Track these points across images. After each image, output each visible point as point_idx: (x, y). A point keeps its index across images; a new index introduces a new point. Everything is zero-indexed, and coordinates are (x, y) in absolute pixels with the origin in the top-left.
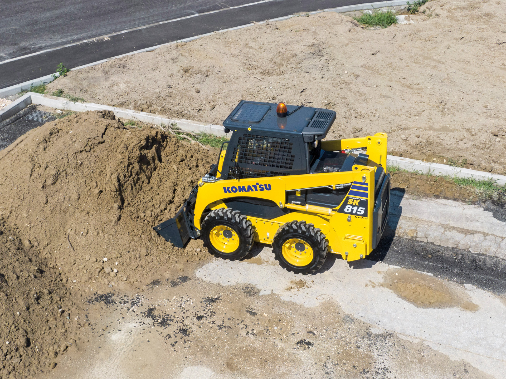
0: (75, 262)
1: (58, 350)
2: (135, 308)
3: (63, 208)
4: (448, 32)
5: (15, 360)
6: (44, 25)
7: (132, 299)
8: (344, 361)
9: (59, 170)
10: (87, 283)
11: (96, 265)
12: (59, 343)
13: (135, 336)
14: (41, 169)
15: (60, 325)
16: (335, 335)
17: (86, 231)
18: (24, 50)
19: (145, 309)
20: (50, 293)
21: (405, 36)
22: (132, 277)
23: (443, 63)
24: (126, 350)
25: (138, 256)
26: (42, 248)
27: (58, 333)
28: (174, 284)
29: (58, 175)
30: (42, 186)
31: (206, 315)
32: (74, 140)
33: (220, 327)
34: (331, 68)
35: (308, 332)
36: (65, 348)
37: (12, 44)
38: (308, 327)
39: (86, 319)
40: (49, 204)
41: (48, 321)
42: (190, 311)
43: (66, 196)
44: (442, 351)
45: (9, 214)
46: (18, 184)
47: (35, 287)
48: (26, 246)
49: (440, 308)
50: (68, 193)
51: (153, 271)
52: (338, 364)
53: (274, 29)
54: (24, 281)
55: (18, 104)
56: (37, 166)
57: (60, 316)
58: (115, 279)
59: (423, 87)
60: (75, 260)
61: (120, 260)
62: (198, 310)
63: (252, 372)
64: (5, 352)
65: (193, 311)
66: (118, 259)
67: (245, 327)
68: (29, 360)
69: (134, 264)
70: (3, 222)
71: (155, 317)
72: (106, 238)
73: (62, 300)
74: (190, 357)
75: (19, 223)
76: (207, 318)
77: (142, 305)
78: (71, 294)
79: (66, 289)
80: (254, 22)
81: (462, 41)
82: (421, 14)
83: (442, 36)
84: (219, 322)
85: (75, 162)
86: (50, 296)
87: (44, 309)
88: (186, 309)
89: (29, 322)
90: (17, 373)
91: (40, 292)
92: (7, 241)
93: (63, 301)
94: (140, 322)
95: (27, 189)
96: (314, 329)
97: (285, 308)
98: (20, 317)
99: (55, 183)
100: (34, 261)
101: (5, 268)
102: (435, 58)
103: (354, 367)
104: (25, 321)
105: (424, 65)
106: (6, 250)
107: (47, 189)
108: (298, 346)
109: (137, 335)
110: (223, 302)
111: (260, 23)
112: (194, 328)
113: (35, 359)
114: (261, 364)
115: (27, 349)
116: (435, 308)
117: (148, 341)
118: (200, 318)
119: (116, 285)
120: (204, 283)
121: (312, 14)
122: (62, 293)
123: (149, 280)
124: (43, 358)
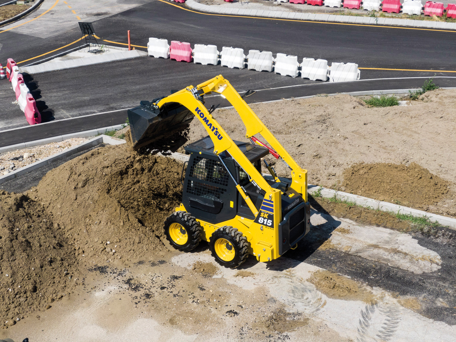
0: (87, 243)
1: (56, 298)
2: (120, 277)
3: (86, 204)
4: (432, 113)
5: (22, 299)
6: (132, 94)
7: (120, 272)
8: (257, 328)
9: (88, 178)
10: (92, 258)
11: (101, 246)
12: (58, 293)
13: (112, 295)
14: (76, 175)
15: (62, 282)
16: (257, 310)
17: (99, 221)
18: (112, 108)
19: (125, 279)
20: (62, 260)
21: (396, 113)
22: (125, 257)
23: (419, 134)
24: (102, 303)
25: (132, 243)
26: (67, 231)
27: (59, 287)
28: (153, 264)
29: (87, 181)
30: (74, 187)
31: (168, 287)
32: (105, 159)
33: (175, 296)
34: (329, 132)
35: (238, 306)
36: (60, 297)
37: (105, 105)
38: (240, 302)
39: (83, 280)
40: (77, 201)
41: (54, 278)
42: (158, 283)
43: (90, 197)
44: (336, 329)
45: (48, 205)
46: (59, 185)
47: (52, 254)
48: (55, 227)
49: (346, 300)
50: (92, 194)
51: (141, 255)
52: (252, 329)
53: (296, 104)
54: (45, 249)
55: (92, 142)
56: (74, 173)
57: (65, 276)
58: (112, 257)
59: (396, 149)
60: (87, 241)
61: (119, 244)
62: (164, 283)
63: (186, 327)
64: (16, 292)
65: (160, 283)
66: (118, 243)
67: (193, 297)
68: (33, 301)
69: (128, 248)
70: (43, 210)
71: (131, 284)
72: (112, 227)
73: (69, 266)
74: (145, 312)
75: (54, 212)
76: (168, 288)
77: (125, 276)
78: (78, 263)
79: (76, 260)
80: (283, 98)
81: (442, 119)
82: (420, 100)
83: (426, 115)
84: (175, 292)
85: (101, 173)
86: (61, 262)
87: (54, 270)
88: (155, 282)
89: (40, 276)
90: (21, 308)
91: (54, 258)
92: (41, 222)
93: (71, 267)
94: (119, 287)
95: (64, 188)
96: (243, 304)
97: (228, 288)
98: (34, 272)
99: (84, 186)
100: (58, 238)
101: (32, 238)
102: (414, 129)
103: (263, 332)
104: (36, 274)
105: (402, 134)
106: (38, 227)
107: (78, 190)
108: (227, 314)
109: (114, 295)
110: (184, 279)
111: (288, 99)
112: (156, 294)
113: (37, 301)
114: (195, 322)
115: (33, 293)
116: (342, 300)
117: (120, 299)
118: (163, 288)
119: (112, 261)
120: (175, 266)
121: (331, 96)
122: (71, 261)
123: (137, 261)
124: (43, 302)
